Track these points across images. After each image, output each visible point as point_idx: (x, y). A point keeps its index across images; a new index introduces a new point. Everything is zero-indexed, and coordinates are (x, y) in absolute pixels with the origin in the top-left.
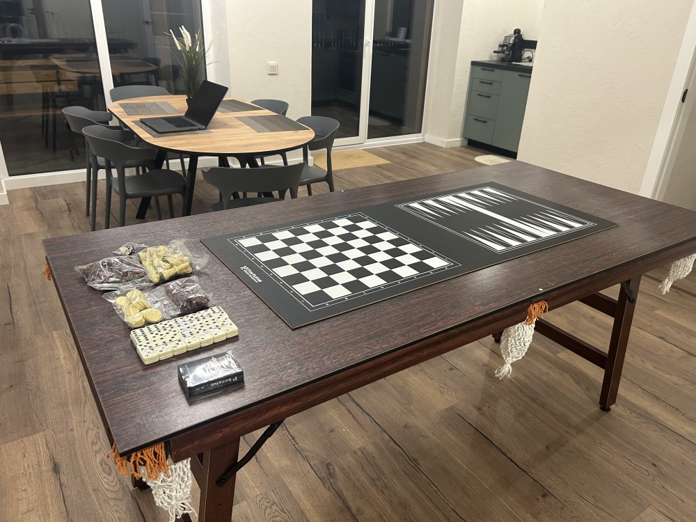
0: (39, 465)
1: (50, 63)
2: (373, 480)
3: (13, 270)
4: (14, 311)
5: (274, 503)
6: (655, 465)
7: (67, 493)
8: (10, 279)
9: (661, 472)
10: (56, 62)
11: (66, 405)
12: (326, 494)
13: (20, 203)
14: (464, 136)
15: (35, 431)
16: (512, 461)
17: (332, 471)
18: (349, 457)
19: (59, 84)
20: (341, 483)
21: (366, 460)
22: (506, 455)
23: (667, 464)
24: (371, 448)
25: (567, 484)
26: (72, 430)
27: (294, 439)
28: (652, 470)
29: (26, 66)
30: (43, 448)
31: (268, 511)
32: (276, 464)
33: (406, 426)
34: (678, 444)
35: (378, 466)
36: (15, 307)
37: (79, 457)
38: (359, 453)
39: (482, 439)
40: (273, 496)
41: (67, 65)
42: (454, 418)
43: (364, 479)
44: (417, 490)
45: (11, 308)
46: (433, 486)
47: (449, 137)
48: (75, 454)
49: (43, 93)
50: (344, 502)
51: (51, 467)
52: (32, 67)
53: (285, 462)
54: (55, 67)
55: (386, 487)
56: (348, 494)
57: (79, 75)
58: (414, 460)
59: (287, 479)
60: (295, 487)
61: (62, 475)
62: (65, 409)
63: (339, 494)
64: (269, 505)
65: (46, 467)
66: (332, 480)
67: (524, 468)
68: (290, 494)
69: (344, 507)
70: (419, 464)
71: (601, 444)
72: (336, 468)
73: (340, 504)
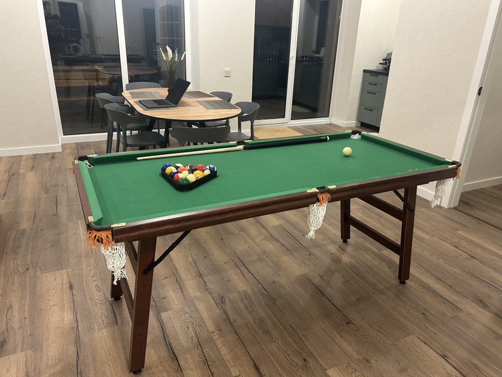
0: (62, 284)
1: (94, 68)
2: (247, 306)
3: (60, 187)
4: (58, 208)
5: (187, 313)
6: (424, 314)
7: (75, 298)
8: (58, 192)
9: (427, 318)
10: (97, 68)
11: (81, 257)
12: (217, 311)
13: (68, 151)
14: (358, 120)
15: (62, 269)
16: (333, 304)
17: (224, 300)
18: (235, 294)
19: (98, 81)
20: (228, 307)
21: (245, 296)
22: (331, 301)
23: (433, 314)
24: (249, 291)
25: (364, 319)
26: (82, 269)
27: (205, 283)
28: (421, 316)
29: (79, 70)
30: (65, 277)
31: (183, 316)
32: (192, 295)
33: (274, 282)
34: (444, 304)
35: (251, 300)
36: (58, 206)
37: (84, 283)
38: (242, 293)
39: (319, 292)
40: (187, 309)
41: (104, 70)
42: (304, 280)
43: (241, 306)
44: (271, 314)
45: (57, 207)
46: (281, 312)
47: (347, 120)
48: (83, 281)
49: (88, 86)
50: (227, 316)
51: (68, 286)
52: (83, 71)
53: (198, 294)
54: (97, 71)
55: (253, 311)
56: (230, 313)
57: (110, 76)
58: (274, 299)
59: (197, 302)
60: (201, 307)
61: (74, 290)
62: (80, 259)
63: (225, 312)
64: (184, 313)
65: (66, 286)
66: (222, 305)
67: (340, 308)
68: (197, 310)
69: (227, 318)
70: (276, 302)
71: (393, 301)
72: (227, 299)
73: (224, 316)
